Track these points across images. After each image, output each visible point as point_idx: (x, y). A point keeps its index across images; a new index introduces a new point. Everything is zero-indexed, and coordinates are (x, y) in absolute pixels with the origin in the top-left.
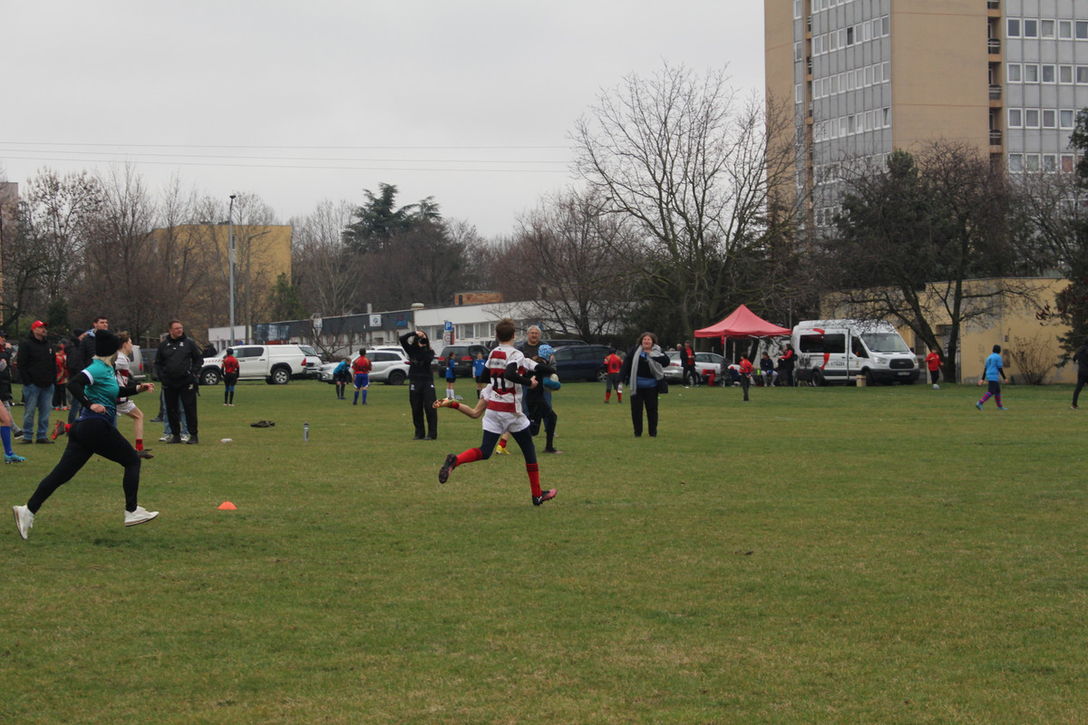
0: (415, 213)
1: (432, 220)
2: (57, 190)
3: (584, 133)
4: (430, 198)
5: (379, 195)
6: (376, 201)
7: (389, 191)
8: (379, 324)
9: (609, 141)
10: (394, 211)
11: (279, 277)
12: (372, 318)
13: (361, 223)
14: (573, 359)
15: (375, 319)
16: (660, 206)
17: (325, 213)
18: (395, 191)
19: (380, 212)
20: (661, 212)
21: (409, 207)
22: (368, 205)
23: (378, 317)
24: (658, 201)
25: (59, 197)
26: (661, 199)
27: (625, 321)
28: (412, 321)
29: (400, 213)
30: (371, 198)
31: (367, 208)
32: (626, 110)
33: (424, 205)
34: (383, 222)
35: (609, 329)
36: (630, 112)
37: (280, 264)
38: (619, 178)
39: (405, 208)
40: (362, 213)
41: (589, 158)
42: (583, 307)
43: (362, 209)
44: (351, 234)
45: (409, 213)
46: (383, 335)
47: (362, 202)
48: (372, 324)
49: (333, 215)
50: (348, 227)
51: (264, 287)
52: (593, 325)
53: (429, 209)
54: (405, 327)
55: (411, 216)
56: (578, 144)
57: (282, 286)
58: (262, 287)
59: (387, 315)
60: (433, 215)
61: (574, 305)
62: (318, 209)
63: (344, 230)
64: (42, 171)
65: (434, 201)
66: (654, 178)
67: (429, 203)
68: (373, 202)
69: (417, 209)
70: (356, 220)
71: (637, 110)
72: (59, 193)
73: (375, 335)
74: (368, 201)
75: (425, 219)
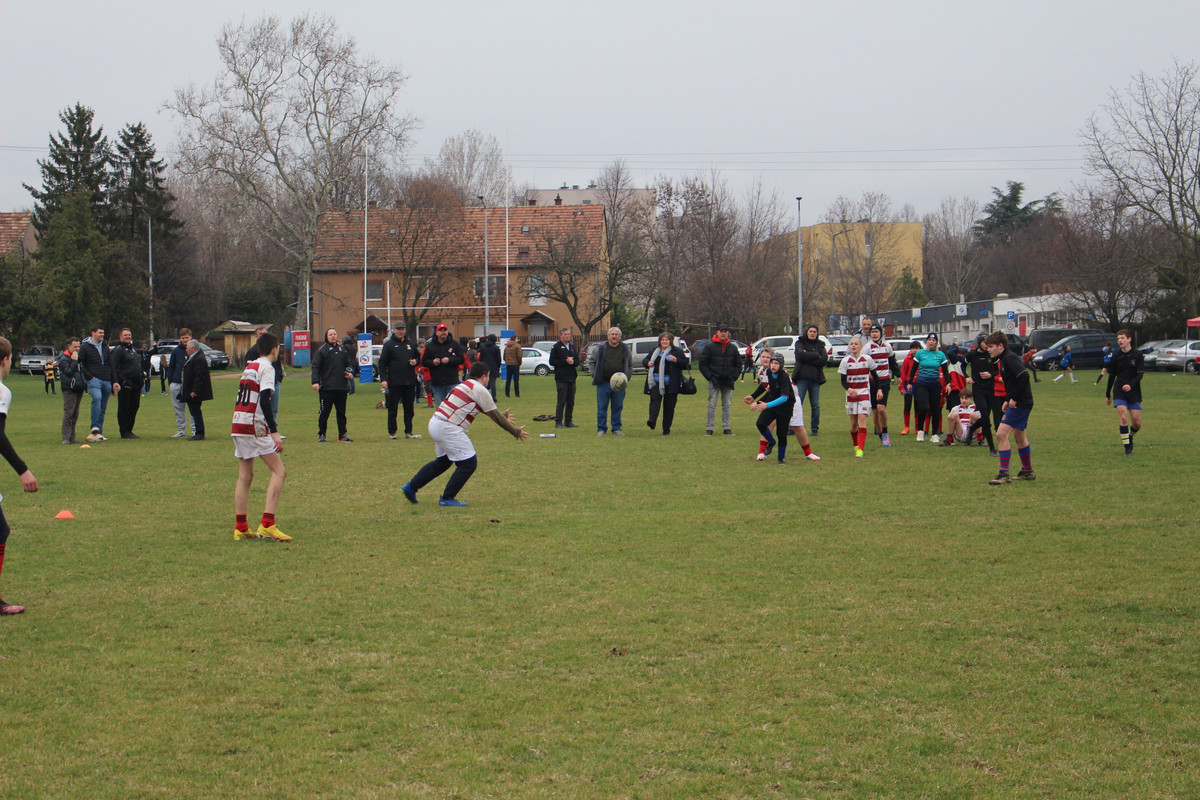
0: (1041, 209)
1: (1056, 215)
2: (670, 195)
3: (1095, 130)
4: (1054, 194)
5: (1006, 192)
6: (1004, 198)
7: (1016, 189)
8: (965, 313)
9: (1122, 138)
10: (1021, 206)
11: (904, 270)
12: (958, 307)
13: (989, 219)
14: (1085, 347)
15: (961, 309)
16: (1170, 200)
17: (949, 210)
18: (1022, 188)
19: (1008, 209)
20: (1171, 205)
21: (1035, 203)
22: (996, 202)
23: (965, 307)
24: (1168, 194)
25: (673, 202)
26: (1170, 192)
27: (1152, 310)
28: (992, 311)
29: (1026, 209)
30: (1000, 196)
31: (995, 205)
32: (1136, 108)
33: (1049, 200)
34: (1009, 217)
35: (1139, 317)
36: (1141, 109)
37: (907, 258)
38: (1131, 174)
39: (1031, 204)
40: (990, 209)
41: (1099, 155)
42: (1111, 295)
43: (991, 205)
44: (981, 229)
45: (1035, 208)
46: (969, 323)
47: (991, 198)
48: (958, 313)
49: (956, 212)
50: (978, 222)
51: (890, 279)
52: (1122, 313)
53: (1053, 204)
54: (986, 316)
55: (1036, 212)
56: (1087, 141)
57: (907, 279)
58: (886, 280)
59: (972, 305)
60: (1058, 210)
61: (1103, 294)
62: (943, 206)
63: (973, 224)
64: (658, 178)
65: (1059, 197)
66: (1164, 173)
67: (1053, 198)
68: (1001, 199)
69: (1042, 205)
70: (987, 216)
71: (1147, 108)
72: (672, 198)
73: (963, 323)
74: (996, 198)
75: (1049, 214)
